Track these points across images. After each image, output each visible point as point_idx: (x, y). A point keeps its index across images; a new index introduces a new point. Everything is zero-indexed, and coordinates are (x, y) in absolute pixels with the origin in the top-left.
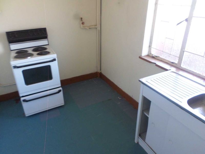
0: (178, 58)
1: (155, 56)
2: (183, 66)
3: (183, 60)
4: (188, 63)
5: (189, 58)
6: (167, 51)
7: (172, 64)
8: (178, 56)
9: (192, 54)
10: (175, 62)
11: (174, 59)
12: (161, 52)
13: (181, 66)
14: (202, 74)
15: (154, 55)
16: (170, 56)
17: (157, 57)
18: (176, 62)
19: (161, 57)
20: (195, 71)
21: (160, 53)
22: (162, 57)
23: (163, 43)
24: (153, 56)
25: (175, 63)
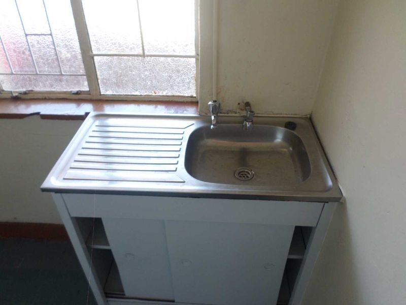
0: (85, 77)
1: (20, 94)
2: (106, 91)
3: (99, 77)
4: (114, 80)
5: (110, 68)
6: (46, 69)
7: (77, 98)
8: (82, 71)
9: (115, 57)
10: (81, 90)
11: (75, 82)
12: (32, 77)
13: (102, 93)
14: (154, 94)
15: (15, 92)
16: (61, 81)
17: (25, 93)
18: (85, 87)
19: (37, 89)
20: (137, 93)
21: (30, 80)
22: (41, 87)
23: (24, 53)
24: (14, 95)
25: (84, 92)
